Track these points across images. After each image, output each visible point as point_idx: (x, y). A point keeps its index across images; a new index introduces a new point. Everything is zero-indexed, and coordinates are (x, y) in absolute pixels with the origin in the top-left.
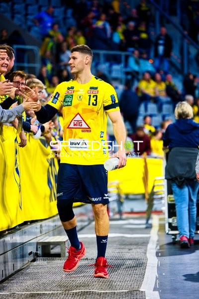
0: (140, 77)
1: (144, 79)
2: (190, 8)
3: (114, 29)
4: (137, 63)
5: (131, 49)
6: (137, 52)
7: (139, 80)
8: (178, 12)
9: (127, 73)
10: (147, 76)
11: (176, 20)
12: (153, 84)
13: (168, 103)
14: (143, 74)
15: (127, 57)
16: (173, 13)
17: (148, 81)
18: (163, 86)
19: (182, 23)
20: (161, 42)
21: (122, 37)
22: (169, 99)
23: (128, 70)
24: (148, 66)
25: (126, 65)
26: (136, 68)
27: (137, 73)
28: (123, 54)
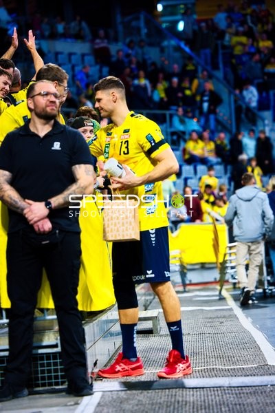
0: (187, 137)
1: (191, 139)
2: (234, 61)
3: (154, 87)
4: (182, 122)
5: (175, 108)
6: (180, 110)
7: (185, 141)
8: (221, 66)
9: (173, 134)
10: (195, 135)
11: (219, 74)
12: (201, 144)
13: (218, 164)
14: (190, 135)
15: (171, 116)
16: (216, 67)
17: (196, 141)
18: (212, 146)
19: (225, 77)
20: (206, 98)
21: (163, 95)
22: (219, 160)
23: (173, 130)
24: (194, 125)
25: (171, 125)
26: (181, 128)
27: (184, 133)
28: (168, 113)
